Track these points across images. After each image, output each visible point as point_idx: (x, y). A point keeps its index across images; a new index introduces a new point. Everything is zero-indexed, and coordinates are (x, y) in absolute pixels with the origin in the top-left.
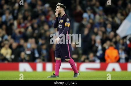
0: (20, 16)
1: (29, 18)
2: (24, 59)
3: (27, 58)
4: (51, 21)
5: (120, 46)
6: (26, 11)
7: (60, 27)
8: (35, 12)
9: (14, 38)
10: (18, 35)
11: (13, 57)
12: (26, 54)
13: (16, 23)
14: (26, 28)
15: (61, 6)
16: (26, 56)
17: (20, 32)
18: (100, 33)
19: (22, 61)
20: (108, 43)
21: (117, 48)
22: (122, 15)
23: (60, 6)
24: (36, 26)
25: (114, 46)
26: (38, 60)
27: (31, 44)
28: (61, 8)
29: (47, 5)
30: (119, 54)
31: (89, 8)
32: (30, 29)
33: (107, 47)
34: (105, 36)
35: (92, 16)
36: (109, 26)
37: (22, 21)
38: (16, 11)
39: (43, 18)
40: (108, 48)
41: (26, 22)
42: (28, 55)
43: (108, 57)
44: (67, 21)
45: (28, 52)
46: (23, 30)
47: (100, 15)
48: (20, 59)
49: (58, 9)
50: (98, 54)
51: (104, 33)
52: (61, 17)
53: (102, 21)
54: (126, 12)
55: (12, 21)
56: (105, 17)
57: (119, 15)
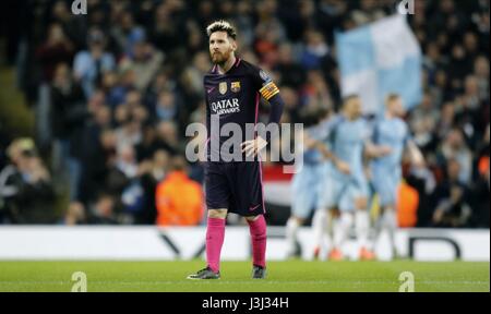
7: (228, 108)
15: (229, 33)
28: (230, 38)
33: (158, 173)
34: (151, 133)
35: (108, 61)
43: (172, 206)
49: (221, 42)
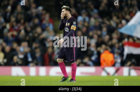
0: (13, 19)
1: (22, 21)
2: (17, 63)
3: (20, 62)
4: (45, 24)
5: (116, 50)
6: (18, 13)
7: (67, 30)
8: (28, 15)
9: (7, 41)
10: (11, 38)
11: (5, 61)
12: (18, 58)
13: (8, 26)
14: (19, 31)
15: (67, 9)
16: (18, 60)
17: (13, 36)
18: (96, 36)
19: (15, 65)
20: (104, 46)
21: (113, 52)
22: (118, 18)
23: (65, 9)
24: (29, 29)
25: (110, 50)
26: (31, 64)
27: (24, 47)
28: (67, 11)
29: (40, 8)
30: (114, 58)
31: (84, 11)
32: (23, 32)
33: (102, 51)
34: (100, 39)
35: (87, 19)
36: (105, 29)
37: (15, 24)
38: (8, 14)
39: (37, 21)
40: (104, 52)
41: (19, 25)
42: (21, 59)
43: (104, 61)
44: (73, 25)
45: (21, 56)
46: (15, 33)
47: (95, 18)
48: (12, 63)
49: (63, 12)
50: (93, 58)
51: (100, 36)
52: (67, 20)
53: (97, 24)
54: (122, 15)
55: (4, 24)
56: (100, 20)
57: (115, 18)
